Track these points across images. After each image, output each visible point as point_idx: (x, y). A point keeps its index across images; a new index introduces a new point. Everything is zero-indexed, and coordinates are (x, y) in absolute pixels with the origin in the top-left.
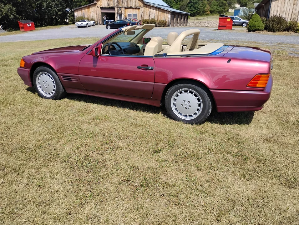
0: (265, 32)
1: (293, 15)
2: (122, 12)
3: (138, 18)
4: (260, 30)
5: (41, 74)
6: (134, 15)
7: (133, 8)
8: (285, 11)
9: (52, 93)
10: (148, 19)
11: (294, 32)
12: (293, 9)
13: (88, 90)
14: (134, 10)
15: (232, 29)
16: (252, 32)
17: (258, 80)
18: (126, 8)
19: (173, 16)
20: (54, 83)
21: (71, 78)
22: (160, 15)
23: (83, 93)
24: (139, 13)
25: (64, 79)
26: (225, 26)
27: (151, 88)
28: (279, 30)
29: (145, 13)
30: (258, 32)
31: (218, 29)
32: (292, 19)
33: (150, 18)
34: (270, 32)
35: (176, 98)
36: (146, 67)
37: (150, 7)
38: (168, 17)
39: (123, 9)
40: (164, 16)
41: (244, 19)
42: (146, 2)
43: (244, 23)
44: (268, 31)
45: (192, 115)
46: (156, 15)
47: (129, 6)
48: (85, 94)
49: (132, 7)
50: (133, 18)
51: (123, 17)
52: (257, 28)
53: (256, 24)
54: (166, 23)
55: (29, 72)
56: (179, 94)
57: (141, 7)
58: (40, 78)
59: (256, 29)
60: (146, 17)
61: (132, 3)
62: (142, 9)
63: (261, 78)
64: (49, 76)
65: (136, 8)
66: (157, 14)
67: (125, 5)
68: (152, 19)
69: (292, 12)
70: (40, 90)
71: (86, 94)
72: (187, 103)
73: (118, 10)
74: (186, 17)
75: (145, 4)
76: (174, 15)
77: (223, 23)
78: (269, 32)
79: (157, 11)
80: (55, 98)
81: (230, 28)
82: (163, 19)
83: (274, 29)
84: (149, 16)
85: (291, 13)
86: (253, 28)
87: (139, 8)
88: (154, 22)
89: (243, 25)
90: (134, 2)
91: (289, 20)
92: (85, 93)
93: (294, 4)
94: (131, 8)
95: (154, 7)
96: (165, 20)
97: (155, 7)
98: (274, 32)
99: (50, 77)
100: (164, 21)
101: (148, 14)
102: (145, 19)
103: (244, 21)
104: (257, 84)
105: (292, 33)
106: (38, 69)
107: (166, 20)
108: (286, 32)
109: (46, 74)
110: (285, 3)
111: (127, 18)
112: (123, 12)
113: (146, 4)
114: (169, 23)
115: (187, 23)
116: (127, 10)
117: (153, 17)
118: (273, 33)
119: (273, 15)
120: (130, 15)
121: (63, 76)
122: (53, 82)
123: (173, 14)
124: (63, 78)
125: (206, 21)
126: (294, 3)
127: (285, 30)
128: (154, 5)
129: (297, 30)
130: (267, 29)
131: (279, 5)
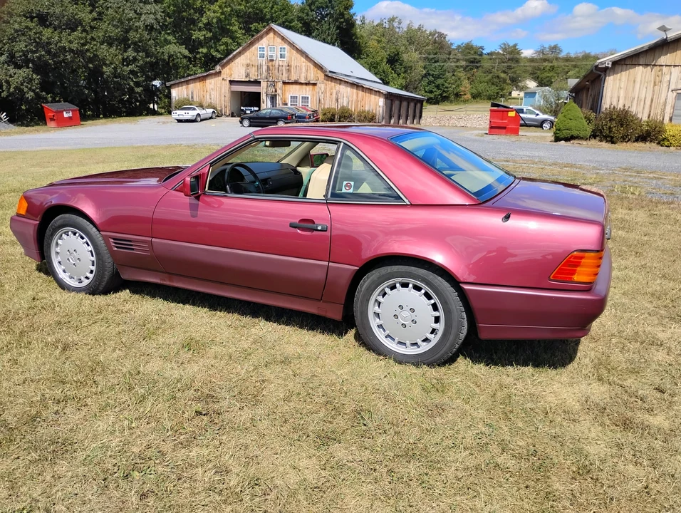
0: (593, 142)
1: (653, 108)
2: (276, 91)
3: (312, 105)
4: (582, 138)
5: (65, 233)
6: (303, 97)
7: (301, 84)
8: (636, 99)
9: (87, 278)
10: (333, 106)
11: (658, 143)
12: (653, 95)
13: (171, 275)
14: (304, 87)
15: (520, 133)
16: (563, 142)
17: (577, 266)
18: (284, 83)
19: (389, 101)
20: (93, 256)
21: (132, 245)
22: (359, 99)
23: (161, 279)
24: (313, 95)
25: (117, 247)
26: (505, 128)
27: (320, 275)
28: (625, 139)
29: (328, 94)
30: (576, 141)
31: (487, 132)
32: (652, 115)
33: (339, 106)
34: (604, 144)
35: (380, 299)
36: (310, 225)
37: (339, 82)
38: (377, 104)
39: (280, 85)
40: (370, 101)
41: (544, 113)
42: (330, 72)
43: (544, 121)
44: (601, 141)
45: (419, 342)
46: (351, 99)
47: (293, 79)
48: (165, 283)
49: (300, 81)
50: (300, 103)
51: (279, 101)
52: (573, 133)
53: (572, 124)
54: (373, 116)
55: (37, 227)
56: (387, 290)
57: (318, 82)
58: (60, 242)
59: (572, 135)
60: (330, 104)
61: (300, 73)
62: (323, 85)
63: (583, 261)
64: (82, 238)
65: (306, 84)
66: (355, 97)
67: (285, 78)
68: (343, 107)
69: (652, 100)
70: (59, 270)
71: (167, 283)
72: (406, 313)
73: (267, 86)
74: (419, 105)
75: (327, 76)
76: (392, 100)
77: (498, 121)
78: (601, 143)
79: (355, 91)
80: (93, 290)
81: (516, 132)
82: (367, 109)
83: (612, 138)
84: (337, 100)
85: (648, 103)
86: (566, 133)
87: (314, 84)
88: (347, 115)
89: (544, 125)
90: (304, 70)
91: (645, 118)
92: (165, 280)
93: (655, 85)
94: (296, 83)
95: (347, 82)
96: (371, 110)
97: (350, 83)
98: (613, 142)
99: (85, 240)
100: (368, 112)
101: (334, 96)
102: (326, 107)
103: (546, 117)
104: (574, 274)
105: (654, 145)
106: (57, 220)
107: (374, 111)
108: (640, 144)
109: (75, 234)
110: (634, 81)
111: (286, 104)
112: (279, 91)
113: (330, 75)
114: (381, 118)
115: (420, 117)
116: (288, 87)
117: (345, 104)
118: (609, 145)
119: (610, 106)
120: (294, 98)
121: (114, 239)
122: (91, 252)
123: (390, 97)
124: (115, 243)
125: (462, 114)
126: (655, 82)
127: (637, 140)
128: (347, 79)
129: (664, 139)
130: (598, 136)
131: (622, 86)
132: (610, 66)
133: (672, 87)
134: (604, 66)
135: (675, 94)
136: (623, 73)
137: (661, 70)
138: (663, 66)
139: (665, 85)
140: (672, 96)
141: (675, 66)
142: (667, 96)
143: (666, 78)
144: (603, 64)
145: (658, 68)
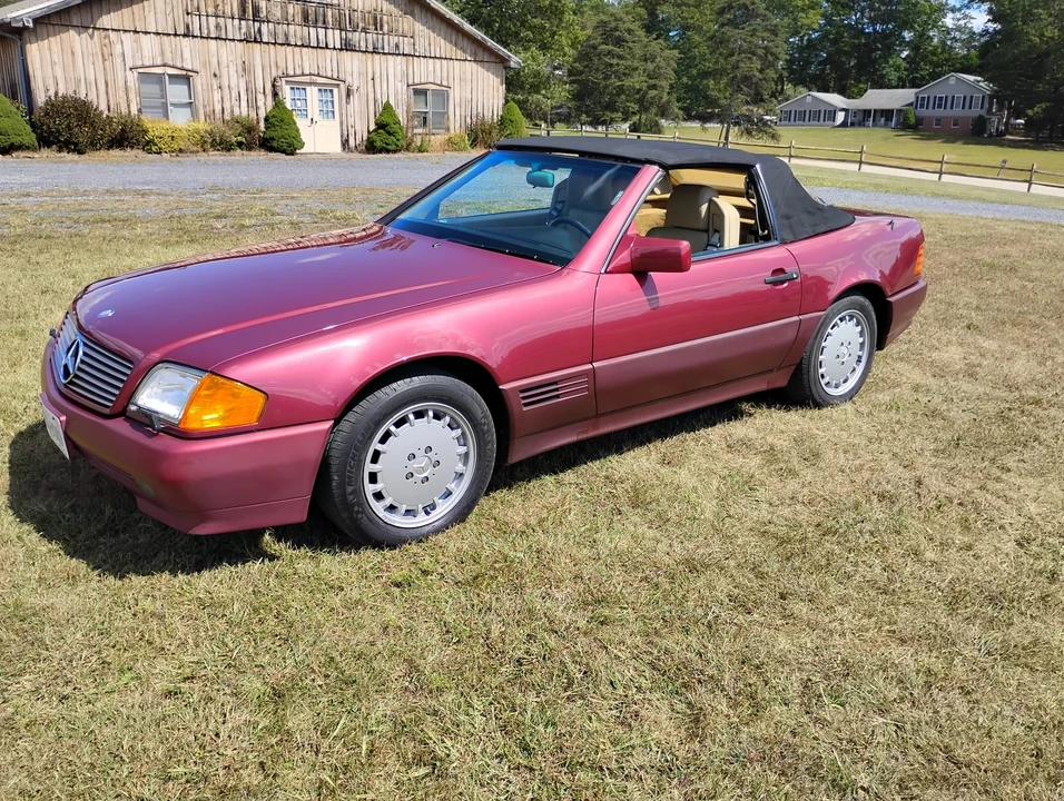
1: (111, 96)
4: (28, 148)
8: (83, 80)
11: (144, 150)
12: (105, 75)
21: (557, 390)
25: (528, 404)
28: (94, 145)
30: (22, 154)
32: (112, 106)
36: (782, 276)
44: (59, 151)
48: (586, 436)
52: (13, 141)
59: (12, 144)
69: (107, 84)
71: (592, 434)
78: (62, 154)
83: (76, 144)
85: (102, 86)
86: (1, 140)
91: (103, 107)
92: (586, 432)
93: (104, 60)
98: (81, 152)
105: (138, 152)
108: (116, 152)
110: (73, 53)
118: (75, 157)
119: (56, 94)
124: (524, 398)
126: (103, 55)
127: (110, 147)
129: (148, 143)
130: (53, 143)
131: (56, 61)
132: (31, 25)
133: (129, 64)
134: (20, 25)
135: (136, 74)
136: (52, 39)
137: (107, 37)
138: (108, 30)
139: (119, 60)
140: (132, 77)
141: (125, 31)
142: (126, 77)
143: (117, 49)
144: (18, 21)
145: (103, 34)
